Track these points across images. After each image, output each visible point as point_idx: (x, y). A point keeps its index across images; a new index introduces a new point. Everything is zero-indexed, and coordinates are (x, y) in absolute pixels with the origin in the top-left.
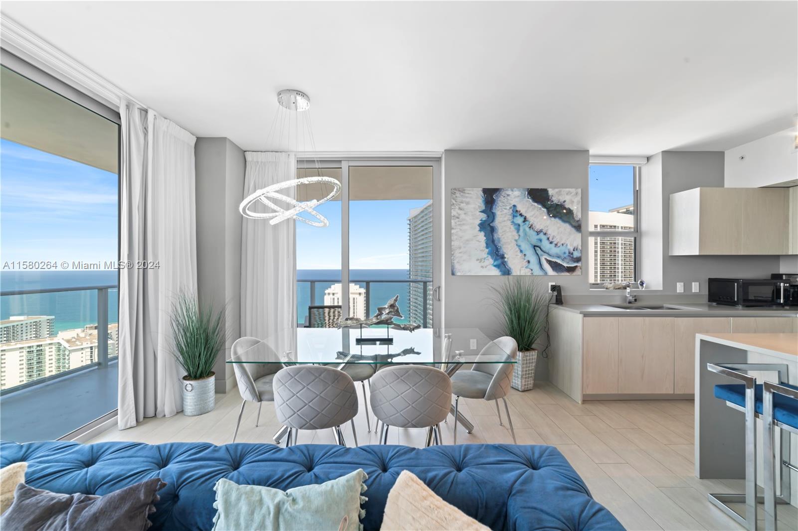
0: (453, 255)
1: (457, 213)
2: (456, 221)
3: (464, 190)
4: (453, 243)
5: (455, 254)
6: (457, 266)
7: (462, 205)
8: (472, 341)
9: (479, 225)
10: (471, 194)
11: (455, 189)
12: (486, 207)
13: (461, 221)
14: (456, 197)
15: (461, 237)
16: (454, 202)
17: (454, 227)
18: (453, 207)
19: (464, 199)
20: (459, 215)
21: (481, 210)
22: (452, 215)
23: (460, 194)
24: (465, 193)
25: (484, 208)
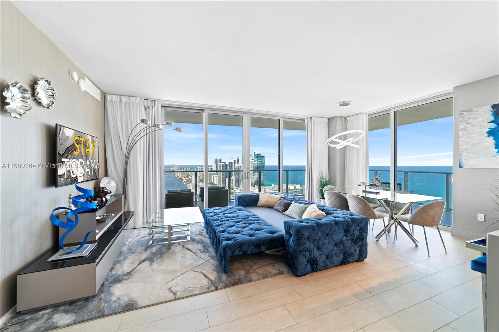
0: (461, 154)
1: (465, 127)
2: (463, 132)
3: (472, 110)
4: (460, 147)
5: (461, 155)
6: (464, 163)
7: (469, 120)
8: (479, 215)
9: (487, 133)
10: (478, 111)
11: (463, 111)
12: (495, 118)
13: (468, 132)
14: (464, 116)
15: (468, 142)
16: (462, 119)
17: (461, 136)
18: (460, 123)
19: (471, 117)
20: (467, 128)
21: (488, 122)
22: (460, 128)
23: (467, 113)
24: (472, 112)
25: (492, 119)
